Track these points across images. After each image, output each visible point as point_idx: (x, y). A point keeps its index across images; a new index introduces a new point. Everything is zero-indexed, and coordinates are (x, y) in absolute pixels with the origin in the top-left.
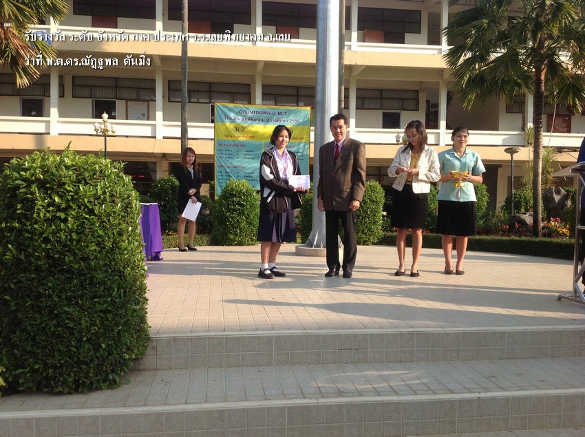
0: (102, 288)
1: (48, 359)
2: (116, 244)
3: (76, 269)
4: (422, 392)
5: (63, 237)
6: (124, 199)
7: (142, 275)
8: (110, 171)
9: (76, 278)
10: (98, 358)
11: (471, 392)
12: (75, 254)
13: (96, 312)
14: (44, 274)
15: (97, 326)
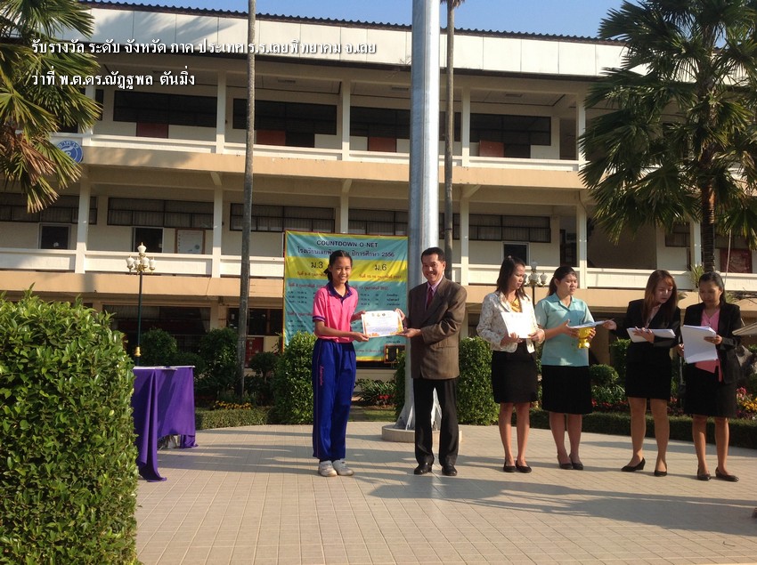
2: (86, 437)
3: (23, 476)
5: (7, 427)
6: (106, 368)
7: (129, 485)
8: (87, 327)
12: (22, 453)
13: (50, 544)
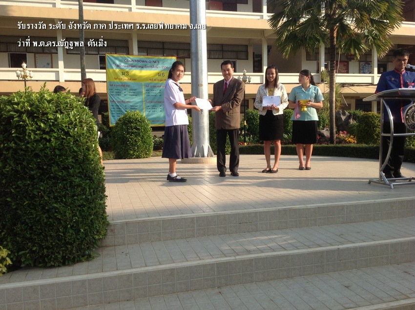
0: (79, 189)
1: (42, 243)
2: (85, 157)
3: (59, 175)
4: (302, 247)
5: (49, 153)
6: (88, 124)
8: (76, 104)
9: (60, 183)
10: (78, 239)
11: (332, 245)
12: (58, 165)
13: (76, 206)
14: (36, 181)
15: (77, 216)
